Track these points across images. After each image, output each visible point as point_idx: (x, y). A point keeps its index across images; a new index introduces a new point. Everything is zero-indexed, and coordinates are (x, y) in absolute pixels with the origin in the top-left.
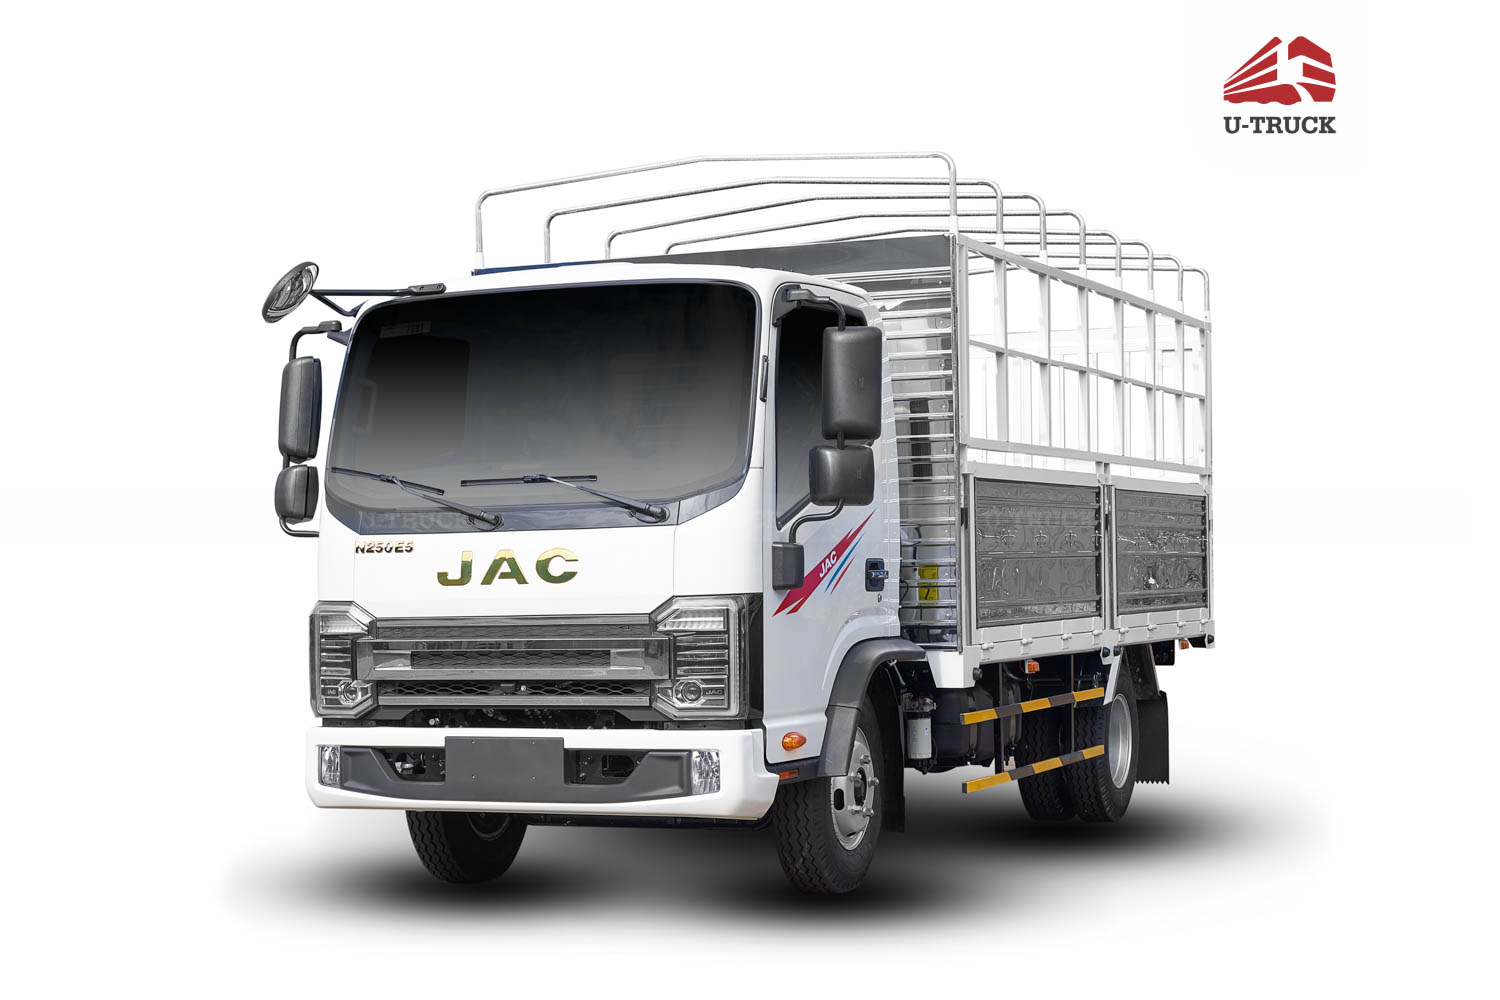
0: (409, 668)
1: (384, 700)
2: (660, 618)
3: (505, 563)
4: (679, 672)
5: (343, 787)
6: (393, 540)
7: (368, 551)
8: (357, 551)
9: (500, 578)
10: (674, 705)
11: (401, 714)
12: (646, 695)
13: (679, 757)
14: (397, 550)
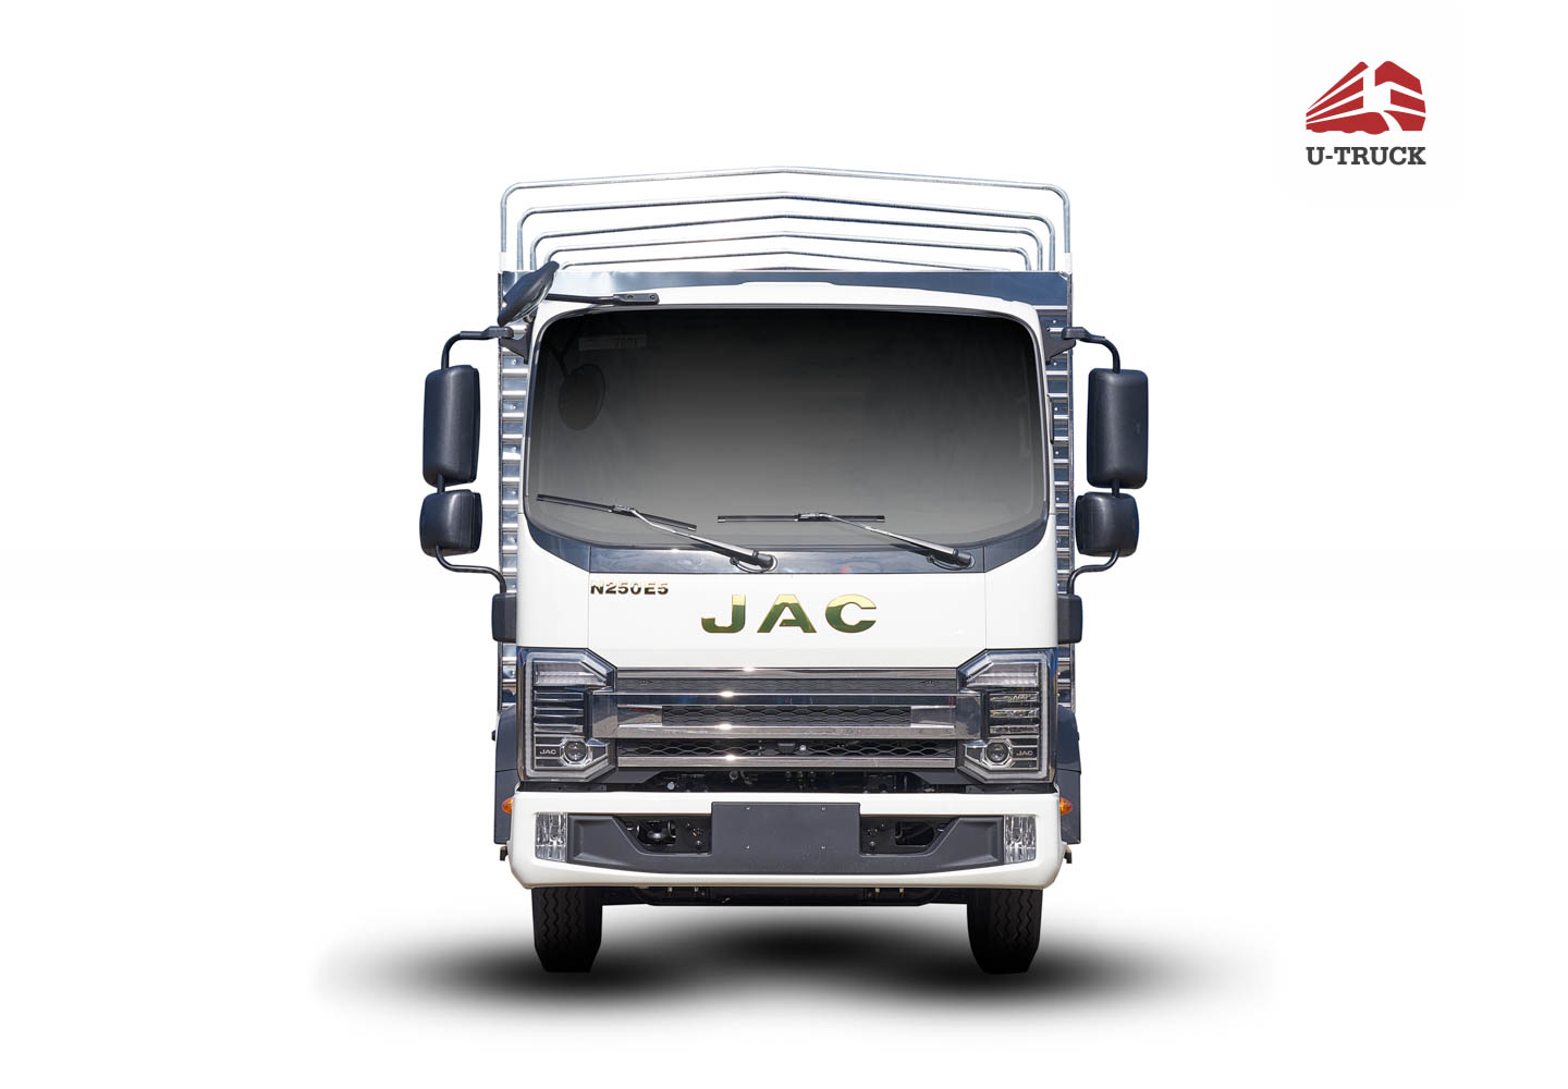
0: (660, 726)
1: (625, 761)
2: (969, 672)
3: (787, 609)
4: (992, 732)
5: (569, 861)
6: (643, 580)
7: (608, 592)
8: (593, 592)
9: (781, 625)
10: (987, 767)
11: (643, 778)
12: (950, 756)
13: (993, 823)
14: (647, 591)
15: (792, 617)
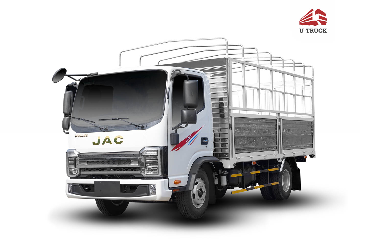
0: (87, 165)
1: (82, 173)
2: (141, 152)
4: (146, 165)
5: (73, 193)
6: (84, 134)
9: (106, 143)
10: (145, 173)
11: (86, 176)
12: (139, 171)
13: (146, 186)
14: (84, 137)
15: (108, 141)
